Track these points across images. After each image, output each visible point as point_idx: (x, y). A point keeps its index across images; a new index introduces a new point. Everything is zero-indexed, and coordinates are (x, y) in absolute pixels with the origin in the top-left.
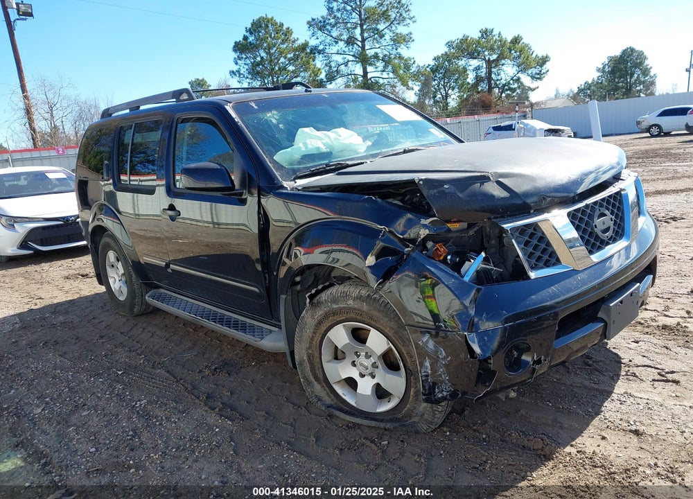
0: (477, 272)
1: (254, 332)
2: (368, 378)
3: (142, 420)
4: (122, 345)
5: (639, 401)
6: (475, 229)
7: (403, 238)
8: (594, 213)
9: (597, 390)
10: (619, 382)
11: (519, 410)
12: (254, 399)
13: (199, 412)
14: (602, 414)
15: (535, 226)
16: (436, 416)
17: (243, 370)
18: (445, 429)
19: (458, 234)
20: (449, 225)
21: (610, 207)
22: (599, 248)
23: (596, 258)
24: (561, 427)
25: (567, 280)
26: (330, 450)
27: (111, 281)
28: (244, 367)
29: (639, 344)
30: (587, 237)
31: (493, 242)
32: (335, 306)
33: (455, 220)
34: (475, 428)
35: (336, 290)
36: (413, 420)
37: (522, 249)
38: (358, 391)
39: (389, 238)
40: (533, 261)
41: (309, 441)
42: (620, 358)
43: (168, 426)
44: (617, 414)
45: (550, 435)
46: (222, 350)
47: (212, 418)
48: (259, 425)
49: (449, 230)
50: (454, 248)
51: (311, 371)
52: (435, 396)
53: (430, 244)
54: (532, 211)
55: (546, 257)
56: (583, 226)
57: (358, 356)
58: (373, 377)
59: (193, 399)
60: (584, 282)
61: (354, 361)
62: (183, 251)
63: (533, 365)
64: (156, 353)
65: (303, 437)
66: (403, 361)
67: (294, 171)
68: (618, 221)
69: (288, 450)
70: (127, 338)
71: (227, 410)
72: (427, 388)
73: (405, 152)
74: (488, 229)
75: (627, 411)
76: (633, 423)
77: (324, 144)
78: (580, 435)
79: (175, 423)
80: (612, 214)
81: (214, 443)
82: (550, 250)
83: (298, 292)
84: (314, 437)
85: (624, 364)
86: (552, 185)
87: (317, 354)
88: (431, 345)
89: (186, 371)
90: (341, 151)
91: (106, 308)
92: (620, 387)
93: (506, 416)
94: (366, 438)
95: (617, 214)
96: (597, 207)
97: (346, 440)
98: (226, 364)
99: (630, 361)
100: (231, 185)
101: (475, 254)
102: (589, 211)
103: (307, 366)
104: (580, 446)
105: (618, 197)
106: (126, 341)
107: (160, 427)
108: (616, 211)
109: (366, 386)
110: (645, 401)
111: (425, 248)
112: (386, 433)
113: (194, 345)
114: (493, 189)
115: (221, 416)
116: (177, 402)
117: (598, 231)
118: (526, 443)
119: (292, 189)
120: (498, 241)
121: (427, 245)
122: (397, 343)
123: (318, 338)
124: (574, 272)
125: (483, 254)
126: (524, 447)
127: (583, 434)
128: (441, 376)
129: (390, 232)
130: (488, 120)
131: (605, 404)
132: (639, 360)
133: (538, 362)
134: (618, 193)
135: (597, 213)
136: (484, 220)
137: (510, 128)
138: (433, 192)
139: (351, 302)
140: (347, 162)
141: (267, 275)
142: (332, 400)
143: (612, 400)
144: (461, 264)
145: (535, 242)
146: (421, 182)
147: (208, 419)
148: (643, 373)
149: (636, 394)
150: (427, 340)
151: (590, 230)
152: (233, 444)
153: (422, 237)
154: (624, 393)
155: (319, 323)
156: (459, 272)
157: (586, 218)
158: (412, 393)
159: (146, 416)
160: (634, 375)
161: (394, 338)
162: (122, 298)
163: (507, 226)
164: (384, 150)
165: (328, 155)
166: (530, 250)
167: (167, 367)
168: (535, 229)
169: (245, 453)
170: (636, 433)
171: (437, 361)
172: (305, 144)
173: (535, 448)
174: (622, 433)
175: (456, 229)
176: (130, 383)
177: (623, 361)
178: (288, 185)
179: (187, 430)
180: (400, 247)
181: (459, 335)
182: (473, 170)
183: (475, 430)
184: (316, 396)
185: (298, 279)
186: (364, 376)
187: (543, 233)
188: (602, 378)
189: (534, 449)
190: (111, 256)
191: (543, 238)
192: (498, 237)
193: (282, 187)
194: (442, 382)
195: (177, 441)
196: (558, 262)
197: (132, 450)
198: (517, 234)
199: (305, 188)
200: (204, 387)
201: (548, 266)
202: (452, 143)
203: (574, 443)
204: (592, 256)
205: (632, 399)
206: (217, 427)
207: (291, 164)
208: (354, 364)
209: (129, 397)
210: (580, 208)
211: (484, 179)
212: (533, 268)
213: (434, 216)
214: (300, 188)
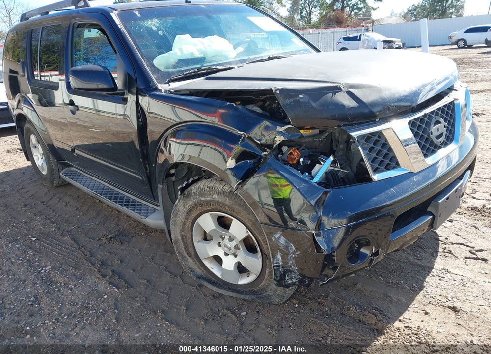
0: (326, 173)
1: (141, 211)
2: (231, 257)
3: (44, 286)
4: (41, 213)
5: (455, 277)
6: (326, 135)
7: (261, 144)
8: (431, 120)
9: (420, 266)
10: (438, 259)
11: (357, 285)
12: (139, 268)
13: (93, 279)
14: (425, 289)
15: (380, 134)
16: (287, 292)
17: (134, 239)
18: (294, 301)
19: (310, 139)
20: (302, 131)
21: (445, 115)
22: (433, 152)
23: (430, 161)
24: (391, 302)
25: (405, 182)
26: (197, 320)
27: (35, 158)
28: (135, 237)
29: (453, 223)
30: (423, 143)
31: (341, 146)
32: (203, 199)
33: (308, 127)
34: (319, 300)
35: (203, 184)
36: (267, 293)
37: (367, 155)
38: (223, 266)
39: (248, 143)
40: (376, 165)
41: (181, 310)
42: (438, 236)
43: (65, 292)
44: (438, 289)
45: (381, 309)
46: (119, 220)
47: (103, 285)
48: (140, 293)
49: (302, 136)
50: (307, 152)
51: (185, 249)
52: (285, 282)
53: (285, 149)
54: (377, 120)
55: (387, 161)
56: (421, 133)
57: (223, 239)
58: (236, 256)
59: (89, 266)
60: (419, 183)
61: (220, 243)
62: (95, 138)
63: (371, 256)
64: (67, 221)
65: (175, 305)
66: (259, 246)
67: (169, 74)
68: (450, 127)
69: (162, 318)
70: (45, 207)
71: (117, 278)
72: (278, 275)
73: (270, 59)
74: (337, 135)
75: (446, 287)
76: (450, 299)
77: (198, 50)
78: (406, 309)
79: (71, 289)
80: (445, 120)
81: (101, 311)
82: (391, 155)
83: (174, 182)
84: (185, 307)
85: (441, 241)
86: (397, 96)
87: (189, 236)
88: (282, 241)
89: (88, 239)
90: (214, 56)
91: (34, 179)
92: (439, 263)
93: (345, 289)
94: (228, 309)
95: (449, 121)
96: (433, 116)
97: (211, 309)
98: (121, 233)
99: (446, 239)
100: (114, 87)
101: (325, 157)
102: (426, 119)
103: (181, 243)
104: (406, 320)
105: (451, 106)
106: (45, 209)
107: (59, 293)
108: (448, 118)
109: (229, 263)
110: (460, 278)
111: (281, 152)
112: (245, 303)
113: (98, 214)
114: (343, 99)
115: (110, 283)
116: (76, 269)
117: (433, 137)
118: (362, 317)
119: (166, 92)
120: (346, 146)
121: (283, 149)
122: (255, 232)
123: (189, 223)
124: (411, 174)
125: (332, 158)
126: (360, 320)
127: (409, 309)
128: (291, 266)
129: (249, 137)
130: (340, 32)
131: (427, 280)
132: (453, 238)
133: (376, 254)
134: (452, 103)
135: (434, 121)
136: (334, 127)
137: (355, 39)
138: (288, 101)
139: (215, 196)
140: (218, 67)
141: (147, 166)
142: (202, 271)
143: (433, 276)
144: (312, 166)
145: (378, 148)
146: (278, 92)
147: (99, 286)
148: (457, 250)
149: (452, 271)
150: (280, 237)
151: (426, 136)
152: (117, 311)
153: (278, 143)
154: (443, 269)
155: (190, 212)
156: (310, 173)
157: (424, 126)
158: (267, 272)
159: (48, 282)
160: (450, 252)
161: (252, 228)
162: (44, 173)
163: (355, 134)
164: (251, 57)
165: (202, 60)
166: (374, 155)
167: (73, 235)
168: (379, 137)
169: (125, 321)
170: (454, 309)
171: (287, 254)
172: (181, 49)
173: (369, 322)
174: (442, 309)
175: (309, 134)
176: (40, 250)
177: (441, 239)
178: (163, 87)
179: (80, 297)
180: (257, 152)
181: (308, 233)
182: (327, 80)
183: (319, 303)
184: (189, 268)
185: (173, 171)
186: (229, 254)
187: (386, 140)
188: (424, 254)
189: (368, 324)
190: (33, 138)
191: (386, 144)
192: (346, 142)
193: (157, 89)
194: (291, 272)
195: (70, 307)
196: (397, 165)
197: (31, 315)
198: (363, 141)
199: (177, 92)
200: (101, 255)
201: (389, 169)
202: (311, 52)
203: (401, 318)
204: (426, 160)
205: (449, 275)
206: (106, 294)
207: (167, 68)
208: (219, 245)
209: (37, 263)
210: (419, 118)
211: (336, 89)
212: (376, 170)
213: (289, 124)
214: (172, 91)
